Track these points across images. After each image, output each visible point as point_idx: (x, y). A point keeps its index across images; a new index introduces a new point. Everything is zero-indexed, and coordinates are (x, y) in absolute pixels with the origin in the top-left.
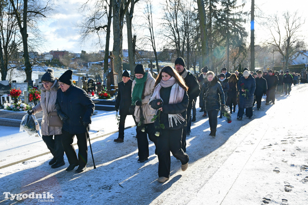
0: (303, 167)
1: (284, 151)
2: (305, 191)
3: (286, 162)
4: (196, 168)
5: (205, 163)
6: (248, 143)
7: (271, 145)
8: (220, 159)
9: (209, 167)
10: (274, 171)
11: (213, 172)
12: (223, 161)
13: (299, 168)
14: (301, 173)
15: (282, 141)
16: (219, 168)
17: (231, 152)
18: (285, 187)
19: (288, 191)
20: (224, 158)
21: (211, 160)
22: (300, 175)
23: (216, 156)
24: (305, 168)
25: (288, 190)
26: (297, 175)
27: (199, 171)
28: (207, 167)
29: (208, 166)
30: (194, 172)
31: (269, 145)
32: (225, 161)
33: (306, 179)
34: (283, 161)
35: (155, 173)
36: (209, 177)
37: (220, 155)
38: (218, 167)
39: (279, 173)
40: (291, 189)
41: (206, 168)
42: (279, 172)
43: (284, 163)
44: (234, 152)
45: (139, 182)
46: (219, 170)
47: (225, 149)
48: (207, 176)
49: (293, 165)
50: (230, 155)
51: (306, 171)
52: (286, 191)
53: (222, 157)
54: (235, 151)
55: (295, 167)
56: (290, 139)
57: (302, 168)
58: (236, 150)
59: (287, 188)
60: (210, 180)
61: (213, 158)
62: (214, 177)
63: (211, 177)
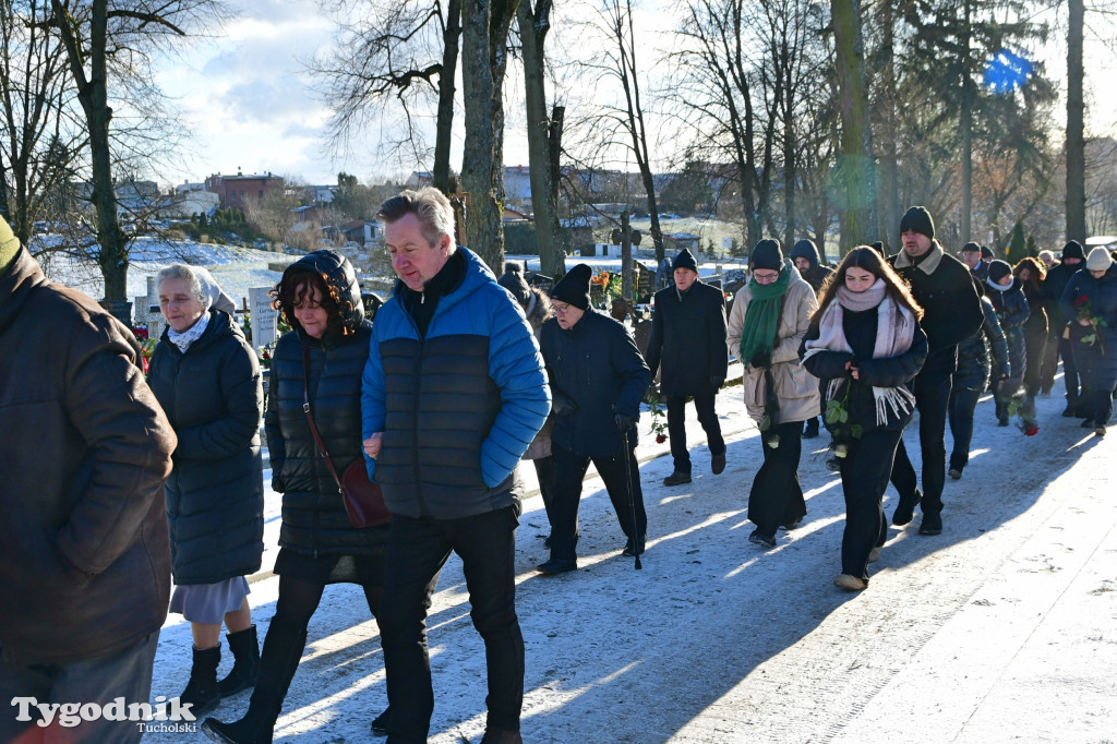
4: (794, 669)
5: (835, 651)
6: (1035, 566)
8: (903, 636)
9: (853, 667)
11: (870, 689)
12: (916, 644)
16: (896, 672)
17: (956, 604)
20: (920, 630)
21: (864, 636)
23: (886, 619)
27: (808, 682)
28: (844, 668)
29: (848, 662)
30: (787, 689)
32: (922, 642)
35: (619, 689)
36: (850, 709)
37: (905, 618)
38: (893, 667)
41: (838, 671)
44: (968, 606)
45: (545, 728)
46: (895, 680)
47: (929, 589)
48: (839, 705)
50: (948, 617)
53: (912, 623)
54: (972, 600)
58: (979, 597)
60: (853, 721)
61: (873, 627)
62: (871, 709)
63: (857, 710)
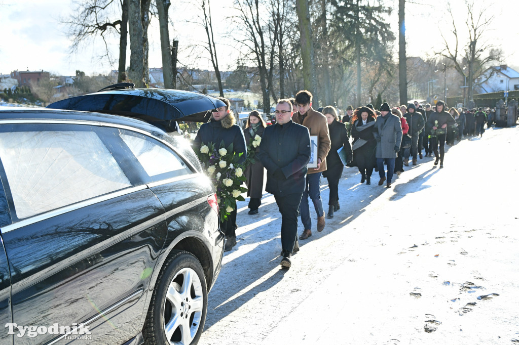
0: (465, 285)
1: (437, 256)
2: (461, 330)
3: (436, 277)
6: (375, 244)
7: (415, 246)
10: (412, 294)
12: (322, 279)
13: (457, 288)
14: (460, 296)
15: (437, 238)
16: (312, 292)
17: (341, 261)
18: (426, 323)
19: (431, 331)
20: (324, 273)
22: (457, 300)
24: (469, 288)
25: (430, 329)
26: (452, 300)
31: (413, 245)
33: (467, 307)
34: (430, 275)
36: (291, 309)
38: (311, 290)
39: (420, 299)
40: (436, 326)
42: (421, 295)
43: (432, 278)
44: (346, 262)
46: (311, 296)
49: (448, 282)
50: (337, 267)
51: (469, 292)
52: (426, 331)
54: (348, 259)
55: (451, 285)
56: (453, 234)
57: (464, 287)
58: (351, 258)
59: (430, 324)
60: (291, 315)
62: (299, 309)
63: (293, 309)
